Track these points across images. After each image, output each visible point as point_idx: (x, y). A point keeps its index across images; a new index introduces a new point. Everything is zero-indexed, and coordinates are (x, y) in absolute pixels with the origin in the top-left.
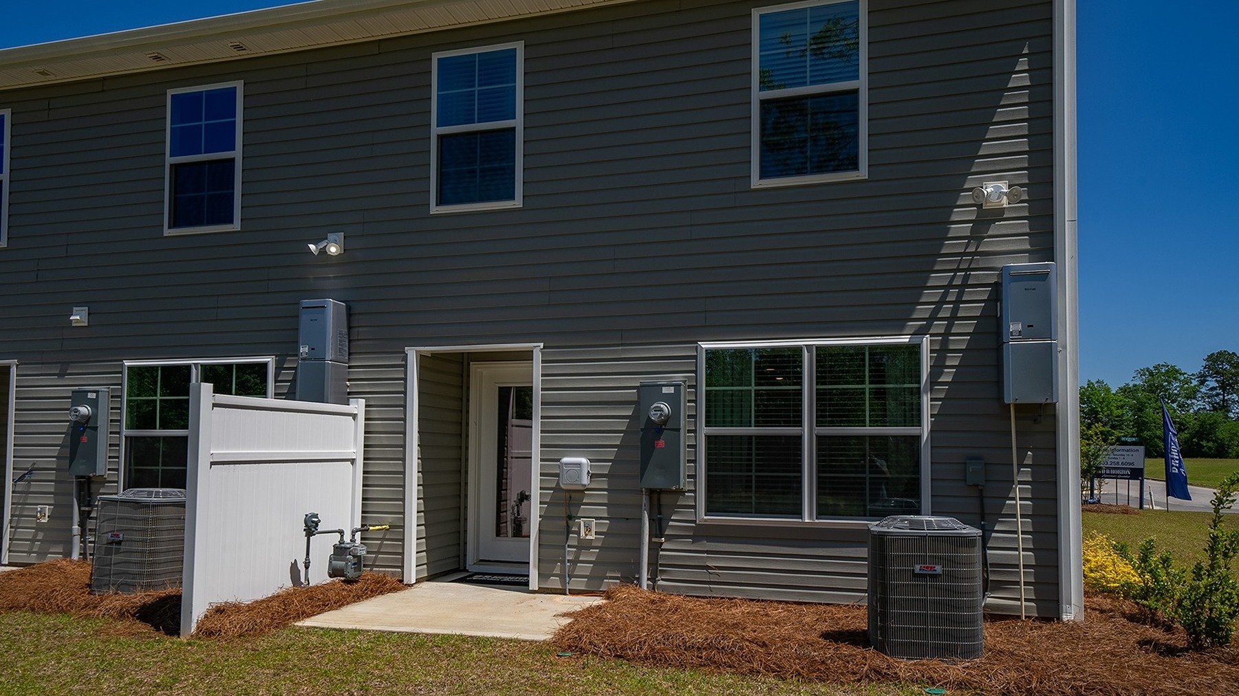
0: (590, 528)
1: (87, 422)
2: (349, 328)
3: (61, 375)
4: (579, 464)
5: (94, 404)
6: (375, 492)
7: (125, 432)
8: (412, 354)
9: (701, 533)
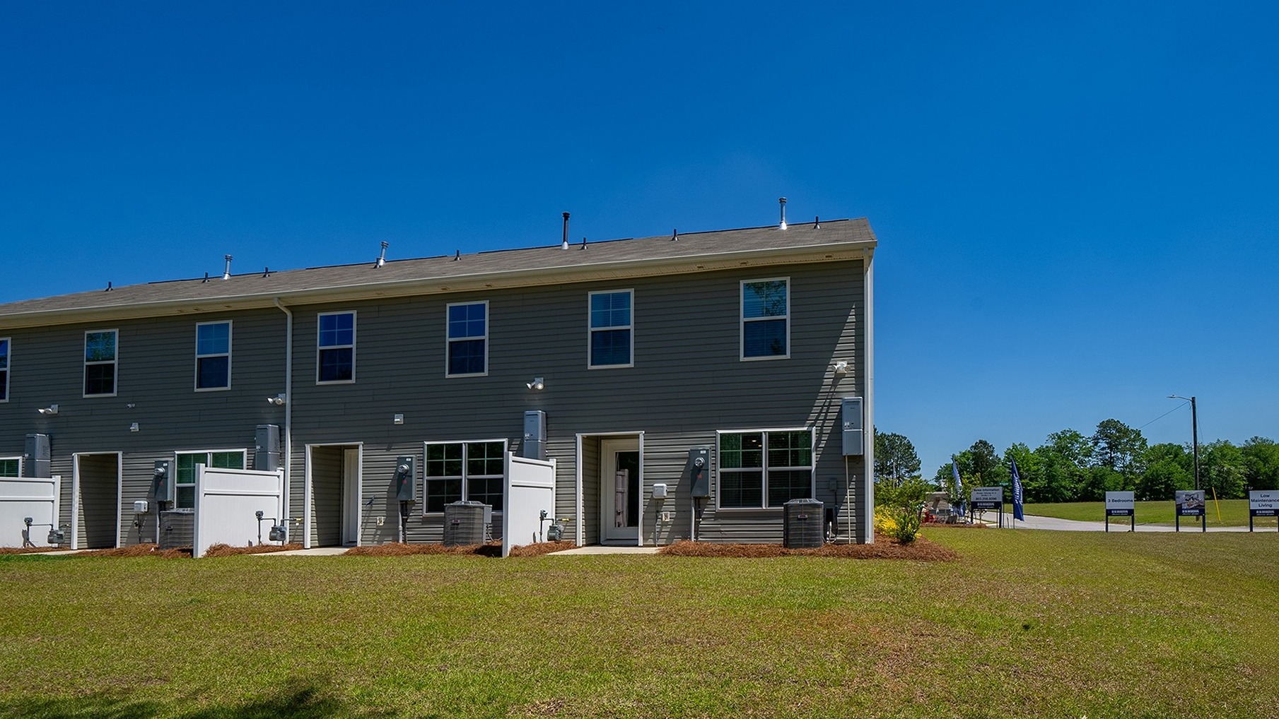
0: (667, 516)
1: (406, 473)
2: (547, 424)
3: (388, 450)
4: (662, 487)
5: (410, 464)
6: (561, 503)
7: (426, 478)
8: (579, 437)
9: (718, 516)
